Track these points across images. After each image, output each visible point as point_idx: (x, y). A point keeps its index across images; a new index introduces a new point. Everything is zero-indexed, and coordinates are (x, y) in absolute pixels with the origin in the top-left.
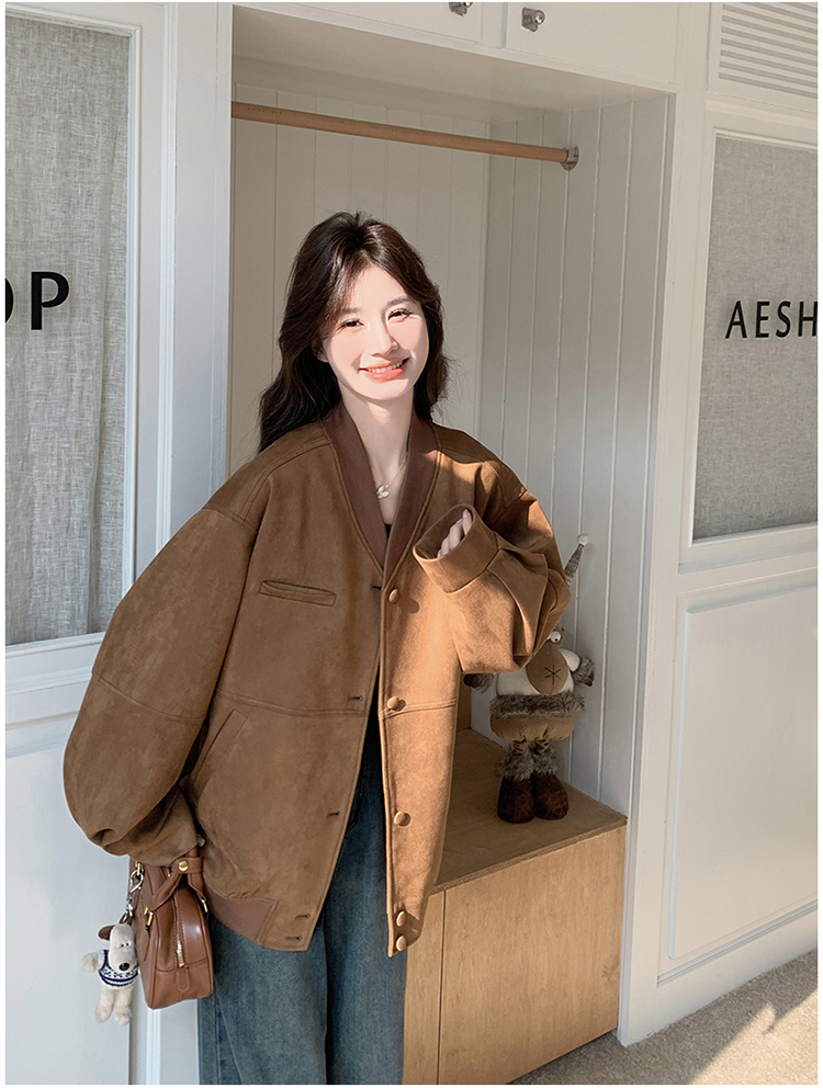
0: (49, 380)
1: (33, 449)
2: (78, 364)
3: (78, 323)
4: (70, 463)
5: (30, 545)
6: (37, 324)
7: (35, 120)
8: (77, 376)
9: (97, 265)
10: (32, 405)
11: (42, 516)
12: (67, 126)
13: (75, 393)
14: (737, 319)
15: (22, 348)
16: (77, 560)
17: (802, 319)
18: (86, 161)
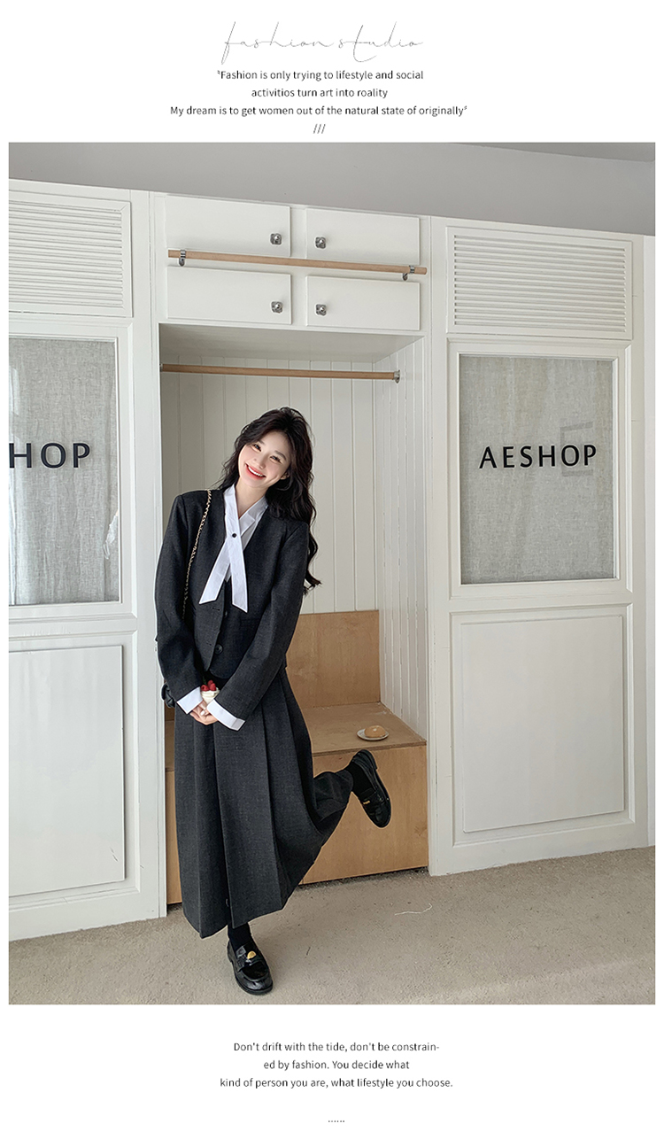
0: (85, 490)
1: (78, 519)
2: (97, 483)
3: (96, 465)
4: (95, 525)
5: (78, 560)
6: (76, 466)
7: (76, 380)
8: (96, 487)
9: (103, 439)
10: (78, 500)
11: (83, 547)
12: (89, 381)
13: (96, 495)
14: (488, 457)
15: (73, 475)
16: (98, 568)
17: (541, 456)
18: (98, 396)
